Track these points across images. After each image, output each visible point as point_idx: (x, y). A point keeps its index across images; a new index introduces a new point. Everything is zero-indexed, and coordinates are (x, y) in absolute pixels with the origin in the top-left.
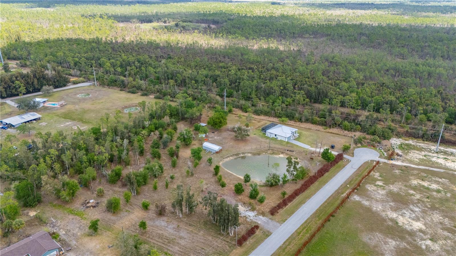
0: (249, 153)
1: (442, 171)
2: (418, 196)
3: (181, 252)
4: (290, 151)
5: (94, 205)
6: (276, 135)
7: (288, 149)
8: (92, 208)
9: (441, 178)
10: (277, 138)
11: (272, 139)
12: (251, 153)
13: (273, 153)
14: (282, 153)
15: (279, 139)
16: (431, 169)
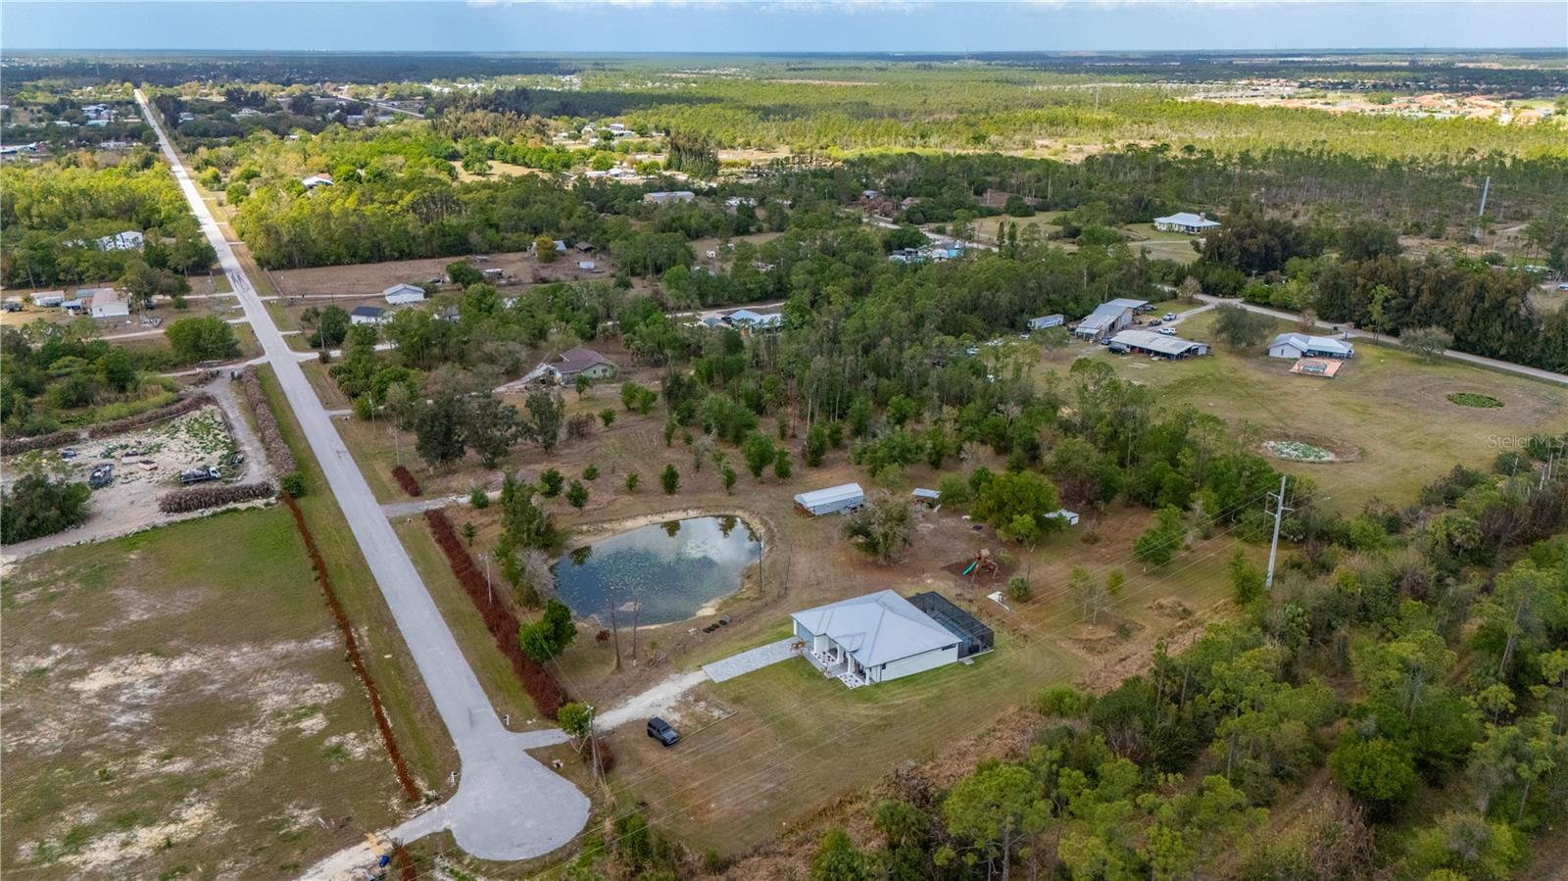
2: (146, 763)
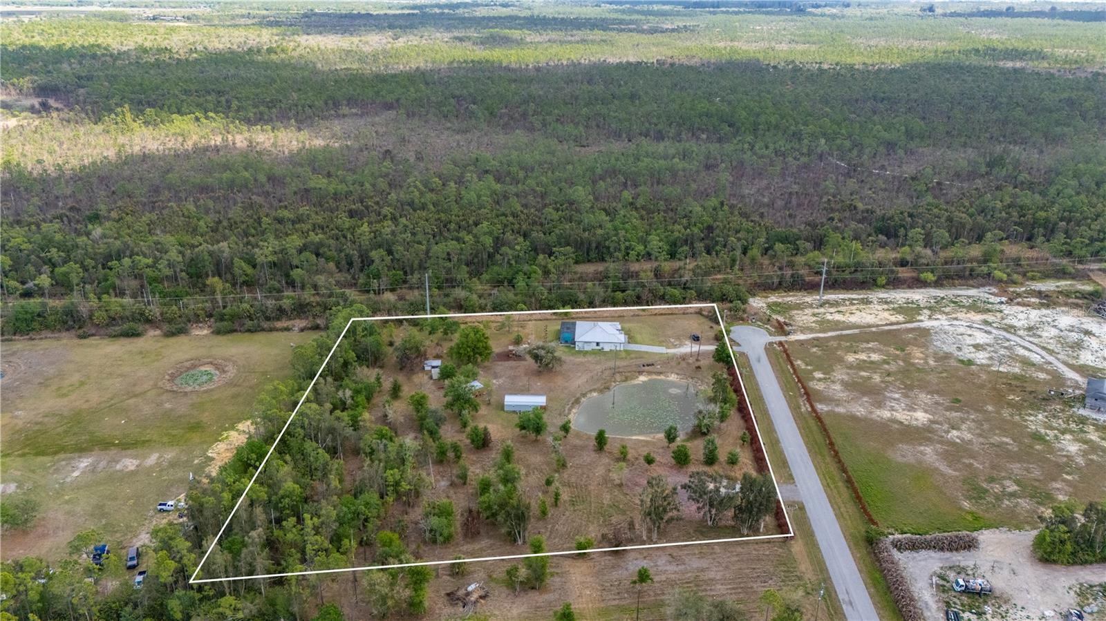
0: (591, 391)
1: (856, 331)
2: (877, 377)
3: (733, 589)
4: (648, 365)
5: (482, 593)
6: (598, 344)
7: (642, 363)
8: (482, 601)
9: (868, 342)
10: (603, 349)
11: (593, 352)
12: (594, 390)
13: (626, 379)
14: (640, 373)
15: (607, 348)
16: (845, 332)
